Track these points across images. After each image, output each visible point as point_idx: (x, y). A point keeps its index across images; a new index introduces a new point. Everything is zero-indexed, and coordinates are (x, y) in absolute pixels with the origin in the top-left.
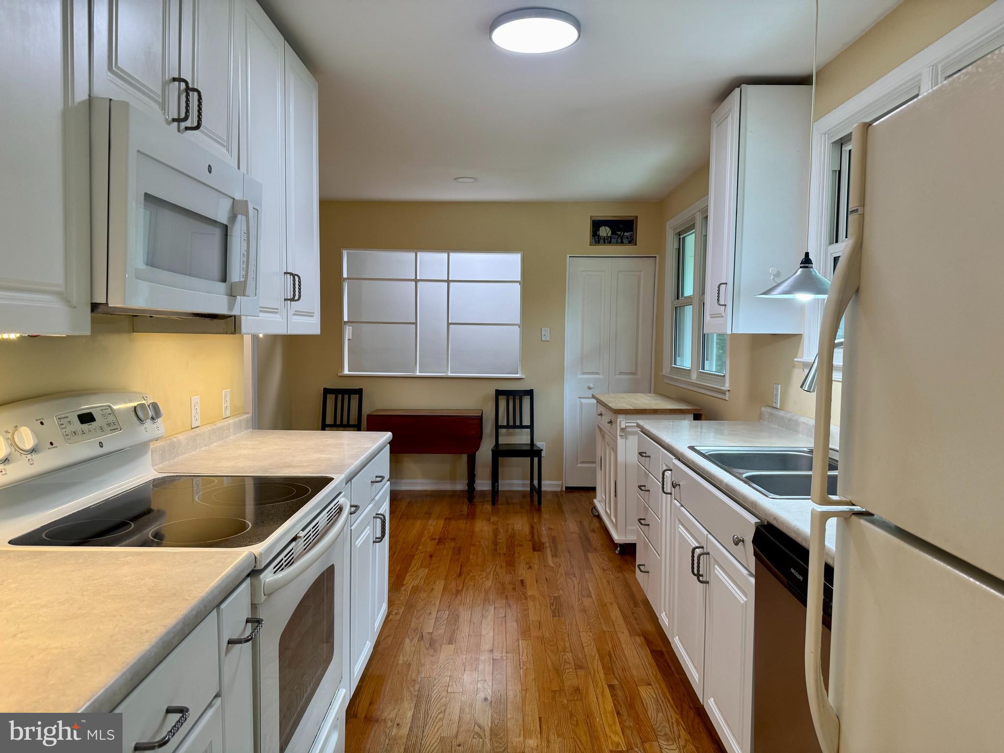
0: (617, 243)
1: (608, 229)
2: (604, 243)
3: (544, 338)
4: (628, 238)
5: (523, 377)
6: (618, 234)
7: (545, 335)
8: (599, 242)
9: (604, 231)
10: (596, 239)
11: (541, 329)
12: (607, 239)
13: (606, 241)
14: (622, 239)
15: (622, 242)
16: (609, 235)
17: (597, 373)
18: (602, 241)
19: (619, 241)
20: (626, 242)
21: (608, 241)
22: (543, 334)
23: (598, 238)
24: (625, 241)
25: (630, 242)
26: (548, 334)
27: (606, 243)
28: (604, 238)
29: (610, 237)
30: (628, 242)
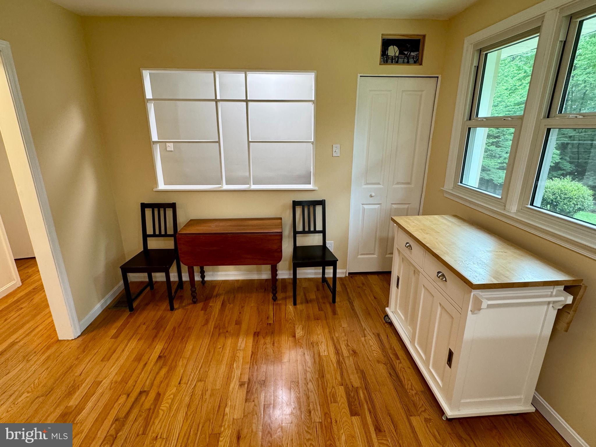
0: (404, 62)
1: (396, 48)
2: (392, 62)
3: (335, 154)
4: (413, 58)
5: (316, 188)
6: (404, 54)
7: (336, 151)
8: (387, 62)
9: (393, 51)
10: (385, 58)
11: (332, 145)
12: (395, 59)
13: (394, 61)
14: (408, 59)
15: (408, 62)
16: (397, 54)
17: (379, 184)
18: (390, 61)
19: (406, 60)
20: (412, 63)
21: (395, 61)
22: (334, 151)
23: (386, 58)
24: (411, 61)
25: (415, 62)
26: (338, 151)
27: (394, 62)
28: (392, 58)
29: (398, 56)
30: (413, 62)
